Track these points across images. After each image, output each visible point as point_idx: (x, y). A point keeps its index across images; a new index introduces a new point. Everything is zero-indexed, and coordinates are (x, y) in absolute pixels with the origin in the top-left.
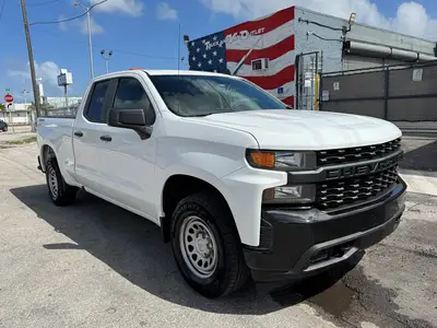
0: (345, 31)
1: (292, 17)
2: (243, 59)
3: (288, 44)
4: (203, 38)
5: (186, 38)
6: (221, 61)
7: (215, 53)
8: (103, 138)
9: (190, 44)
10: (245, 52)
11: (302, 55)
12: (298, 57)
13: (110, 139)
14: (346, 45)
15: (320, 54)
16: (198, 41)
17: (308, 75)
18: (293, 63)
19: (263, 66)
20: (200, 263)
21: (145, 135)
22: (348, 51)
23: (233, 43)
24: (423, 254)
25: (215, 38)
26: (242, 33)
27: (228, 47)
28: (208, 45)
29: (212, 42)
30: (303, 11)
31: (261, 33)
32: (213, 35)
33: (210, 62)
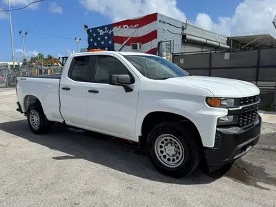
0: (183, 29)
1: (156, 19)
2: (125, 42)
3: (153, 35)
4: (97, 28)
5: (86, 27)
6: (110, 42)
7: (106, 38)
8: (90, 91)
9: (88, 31)
10: (127, 38)
11: (161, 42)
12: (159, 43)
13: (97, 92)
14: (184, 37)
15: (172, 43)
16: (95, 30)
17: (165, 54)
18: (156, 46)
19: (138, 47)
20: (169, 160)
21: (128, 90)
22: (185, 41)
23: (118, 32)
24: (265, 149)
25: (106, 29)
26: (124, 26)
27: (115, 34)
28: (101, 32)
29: (104, 30)
30: (162, 16)
31: (137, 28)
32: (104, 27)
33: (103, 43)
